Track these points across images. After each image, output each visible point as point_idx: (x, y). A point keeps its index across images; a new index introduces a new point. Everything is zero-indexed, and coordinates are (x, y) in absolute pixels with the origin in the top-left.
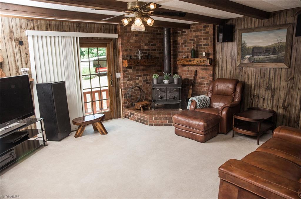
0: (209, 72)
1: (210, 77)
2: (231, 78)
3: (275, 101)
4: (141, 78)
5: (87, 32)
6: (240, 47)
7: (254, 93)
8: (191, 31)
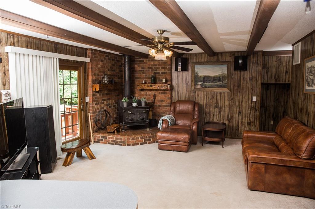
0: (167, 96)
1: (169, 100)
2: (187, 100)
3: (221, 116)
4: (105, 102)
5: (63, 54)
6: (194, 75)
7: (206, 111)
8: (149, 61)
